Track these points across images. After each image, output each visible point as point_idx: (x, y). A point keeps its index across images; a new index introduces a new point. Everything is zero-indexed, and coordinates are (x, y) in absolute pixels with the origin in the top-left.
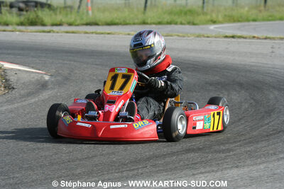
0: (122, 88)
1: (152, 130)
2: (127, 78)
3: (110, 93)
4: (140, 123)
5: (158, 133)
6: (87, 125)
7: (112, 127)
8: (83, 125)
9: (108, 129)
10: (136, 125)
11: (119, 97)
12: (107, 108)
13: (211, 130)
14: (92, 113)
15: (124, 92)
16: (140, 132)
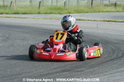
0: (61, 39)
1: (74, 56)
2: (63, 34)
3: (56, 41)
4: (69, 53)
5: (76, 57)
6: (47, 54)
7: (57, 55)
8: (45, 54)
9: (56, 56)
10: (68, 54)
11: (60, 42)
12: (55, 47)
13: (96, 56)
14: (48, 49)
15: (62, 40)
16: (69, 57)
